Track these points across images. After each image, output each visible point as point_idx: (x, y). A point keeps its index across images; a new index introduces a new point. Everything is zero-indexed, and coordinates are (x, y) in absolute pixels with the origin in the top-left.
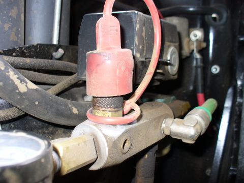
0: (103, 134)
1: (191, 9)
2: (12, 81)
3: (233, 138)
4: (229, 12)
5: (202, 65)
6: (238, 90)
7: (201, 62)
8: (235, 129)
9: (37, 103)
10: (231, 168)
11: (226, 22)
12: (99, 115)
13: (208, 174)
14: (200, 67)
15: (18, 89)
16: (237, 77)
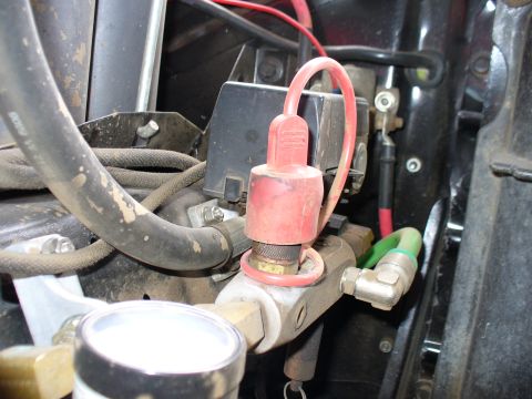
0: (275, 301)
1: (381, 56)
2: (116, 204)
3: (434, 289)
4: (447, 64)
5: (393, 158)
6: (451, 207)
7: (391, 154)
8: (440, 275)
9: (146, 238)
10: (426, 341)
11: (441, 82)
12: (264, 270)
13: (384, 350)
14: (389, 162)
15: (122, 217)
16: (451, 183)
